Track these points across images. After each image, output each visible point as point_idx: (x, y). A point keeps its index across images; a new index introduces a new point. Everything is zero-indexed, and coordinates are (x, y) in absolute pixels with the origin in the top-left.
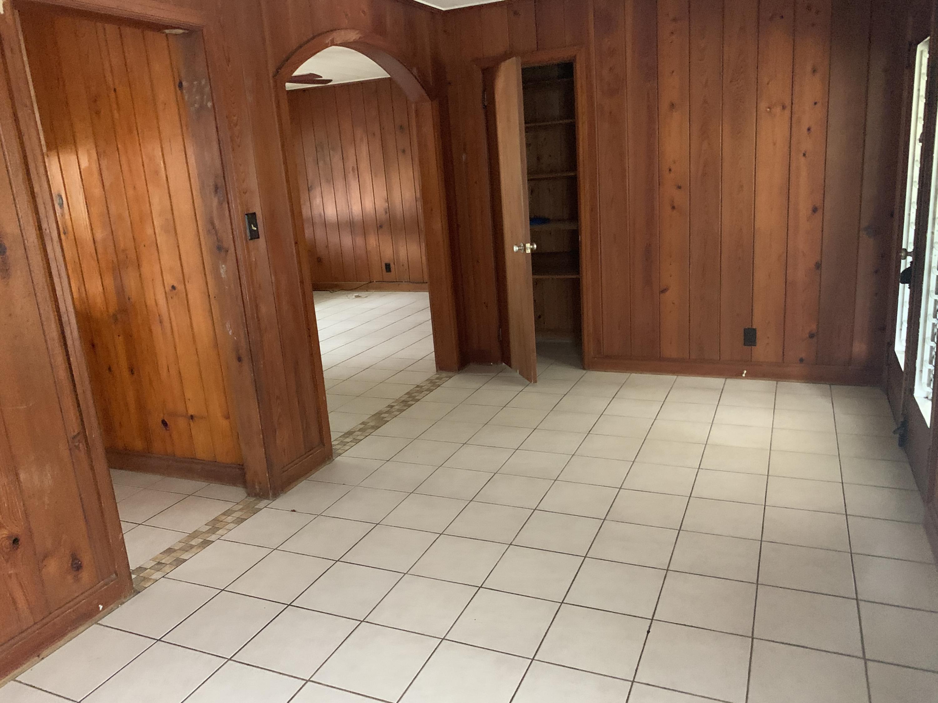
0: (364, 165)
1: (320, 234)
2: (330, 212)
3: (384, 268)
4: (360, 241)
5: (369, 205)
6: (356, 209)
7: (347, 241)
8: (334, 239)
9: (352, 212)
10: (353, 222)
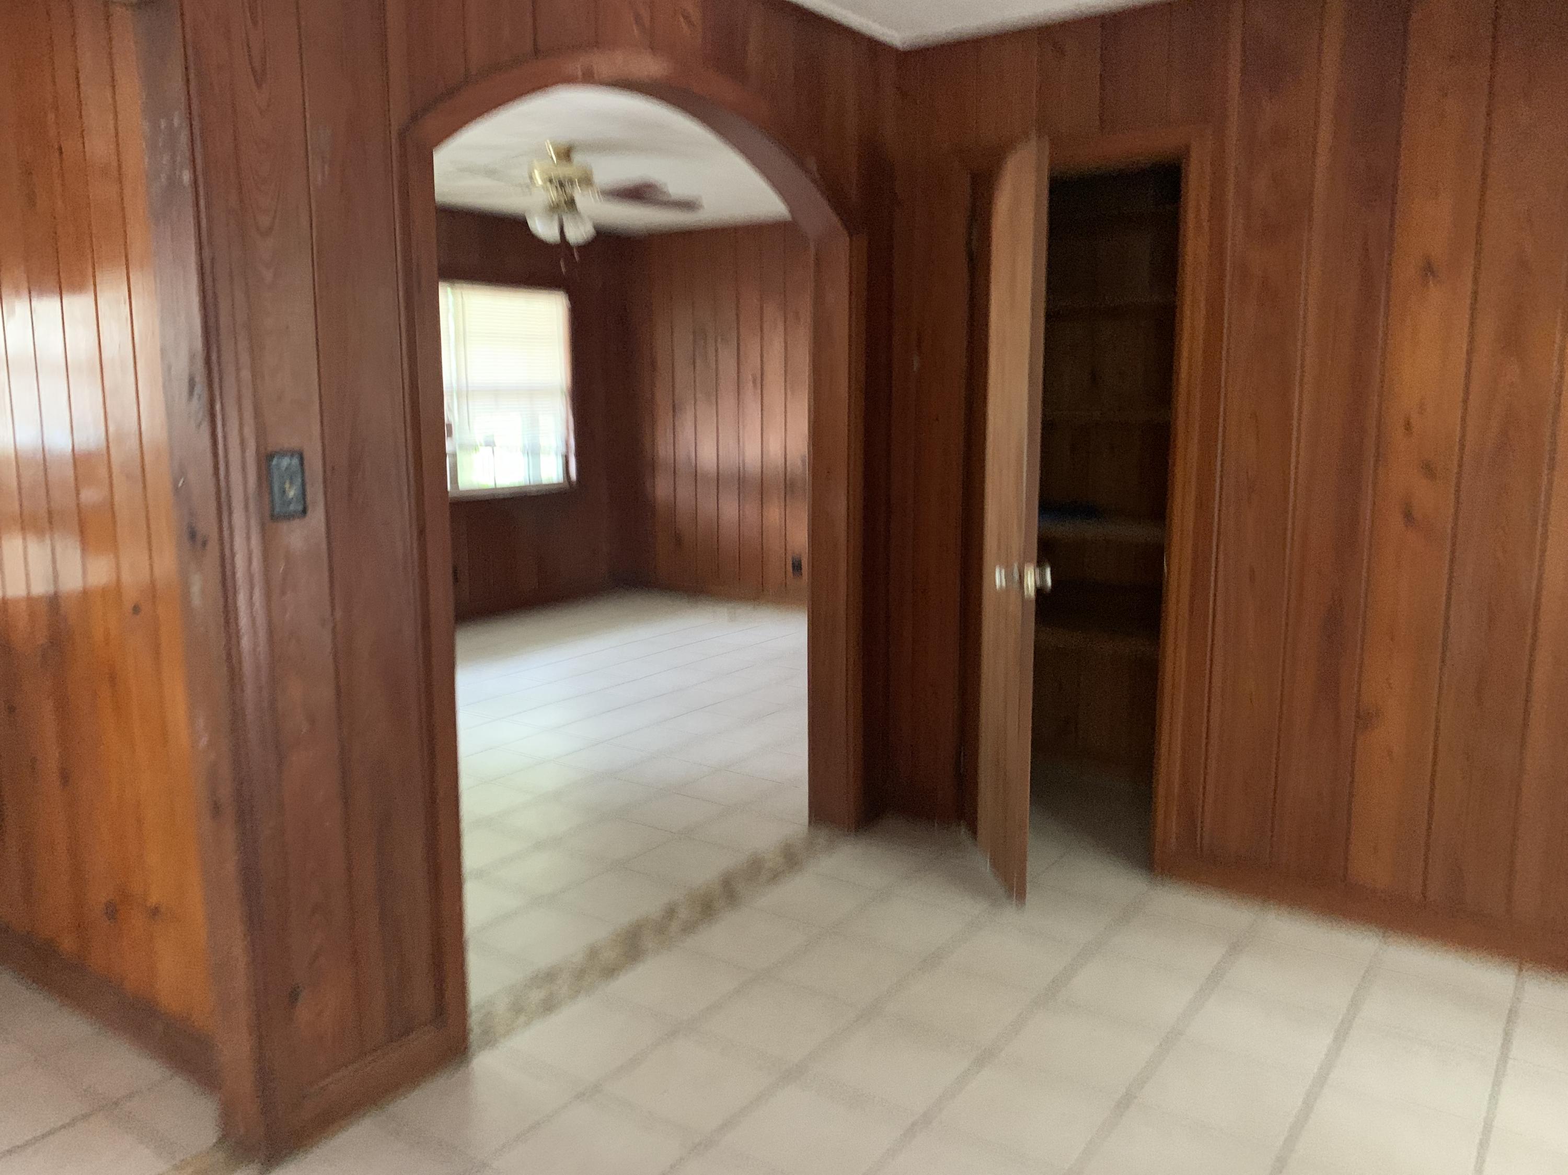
0: (775, 366)
1: (684, 492)
2: (707, 455)
3: (790, 568)
4: (751, 511)
5: (775, 448)
6: (752, 453)
7: (730, 510)
8: (707, 506)
9: (744, 461)
10: (744, 477)
